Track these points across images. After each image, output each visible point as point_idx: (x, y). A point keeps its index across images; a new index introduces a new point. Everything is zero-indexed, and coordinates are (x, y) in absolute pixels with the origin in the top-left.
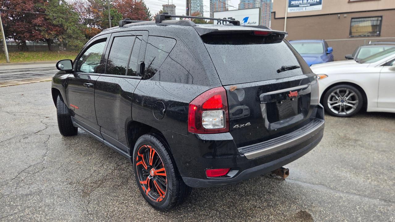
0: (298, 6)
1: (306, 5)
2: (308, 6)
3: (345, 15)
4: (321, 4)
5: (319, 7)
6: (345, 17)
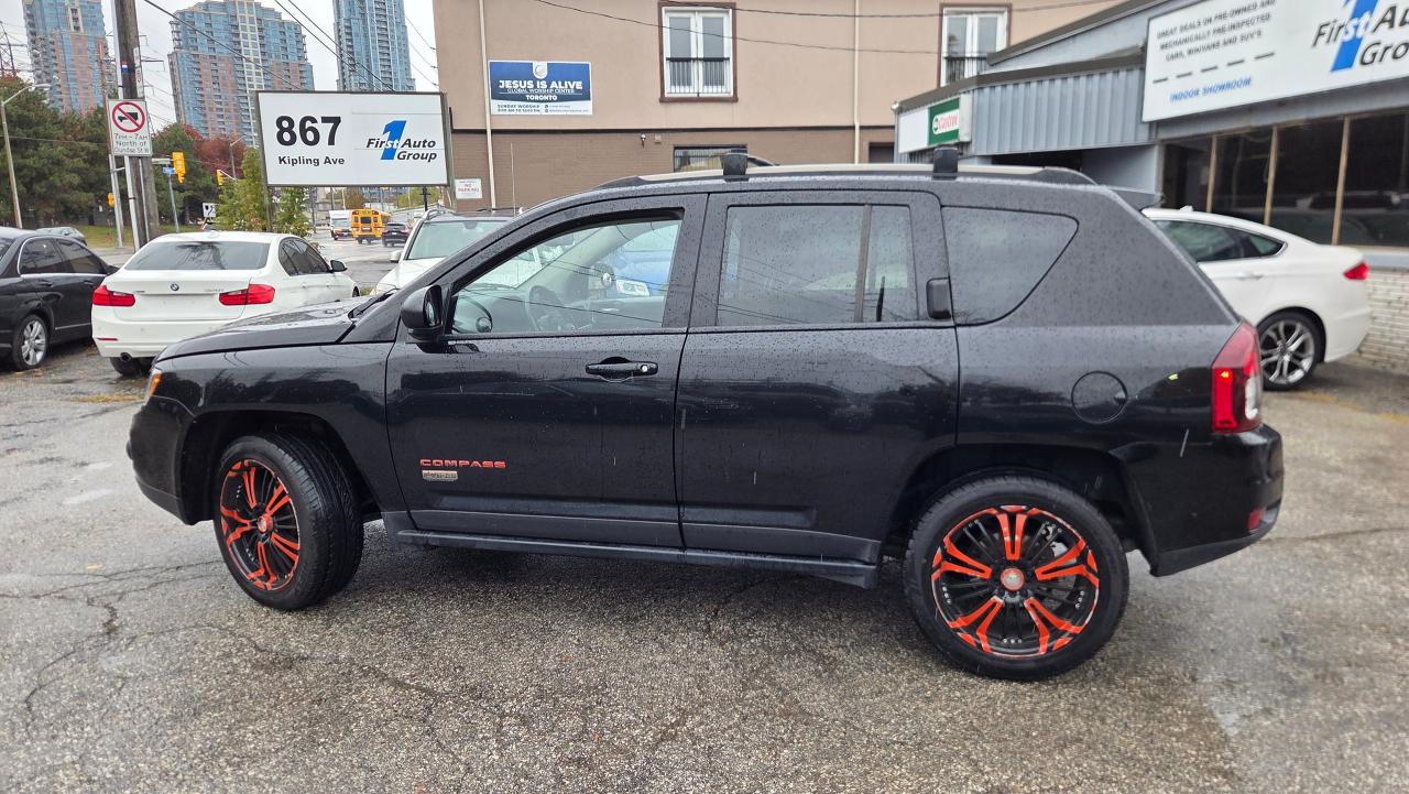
0: (522, 98)
1: (546, 98)
2: (552, 101)
3: (658, 137)
4: (589, 99)
5: (585, 107)
6: (658, 143)
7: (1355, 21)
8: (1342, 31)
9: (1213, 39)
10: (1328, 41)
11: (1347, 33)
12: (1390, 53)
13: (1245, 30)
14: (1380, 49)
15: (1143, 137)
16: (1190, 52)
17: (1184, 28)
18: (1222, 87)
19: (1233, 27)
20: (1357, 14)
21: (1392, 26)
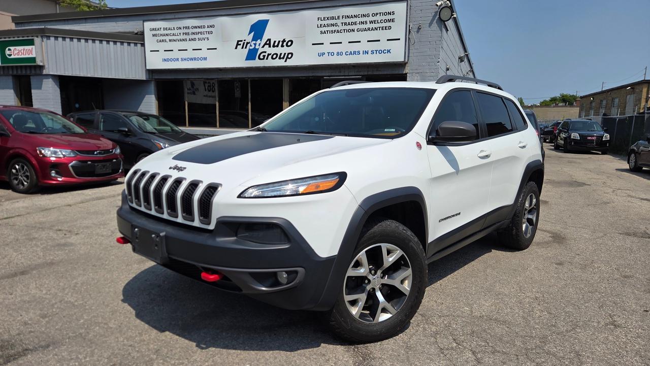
7: (255, 42)
8: (249, 45)
9: (182, 37)
10: (242, 48)
11: (251, 46)
12: (270, 56)
13: (200, 36)
14: (266, 54)
15: (142, 76)
16: (170, 41)
17: (165, 29)
18: (192, 59)
19: (194, 33)
20: (254, 39)
21: (270, 47)
